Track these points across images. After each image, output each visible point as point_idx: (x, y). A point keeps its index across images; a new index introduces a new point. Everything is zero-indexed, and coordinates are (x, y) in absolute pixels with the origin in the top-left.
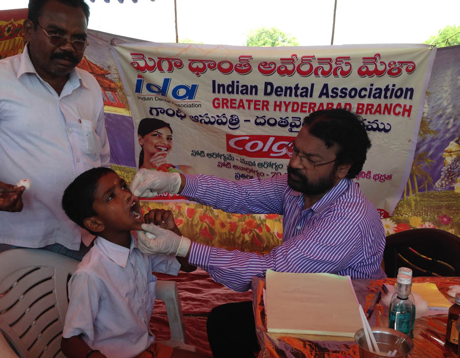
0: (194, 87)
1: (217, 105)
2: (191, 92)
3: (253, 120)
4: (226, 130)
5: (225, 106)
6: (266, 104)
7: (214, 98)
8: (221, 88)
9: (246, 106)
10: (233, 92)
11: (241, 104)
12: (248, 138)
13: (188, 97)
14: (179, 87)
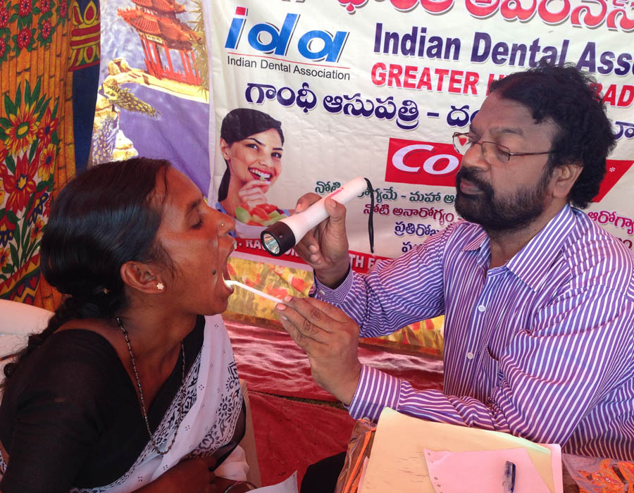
0: (342, 36)
1: (379, 78)
2: (334, 46)
3: (444, 113)
4: (391, 128)
5: (394, 80)
6: (472, 79)
7: (374, 63)
8: (392, 42)
9: (434, 83)
10: (412, 51)
11: (425, 80)
12: (430, 148)
13: (326, 57)
14: (312, 34)
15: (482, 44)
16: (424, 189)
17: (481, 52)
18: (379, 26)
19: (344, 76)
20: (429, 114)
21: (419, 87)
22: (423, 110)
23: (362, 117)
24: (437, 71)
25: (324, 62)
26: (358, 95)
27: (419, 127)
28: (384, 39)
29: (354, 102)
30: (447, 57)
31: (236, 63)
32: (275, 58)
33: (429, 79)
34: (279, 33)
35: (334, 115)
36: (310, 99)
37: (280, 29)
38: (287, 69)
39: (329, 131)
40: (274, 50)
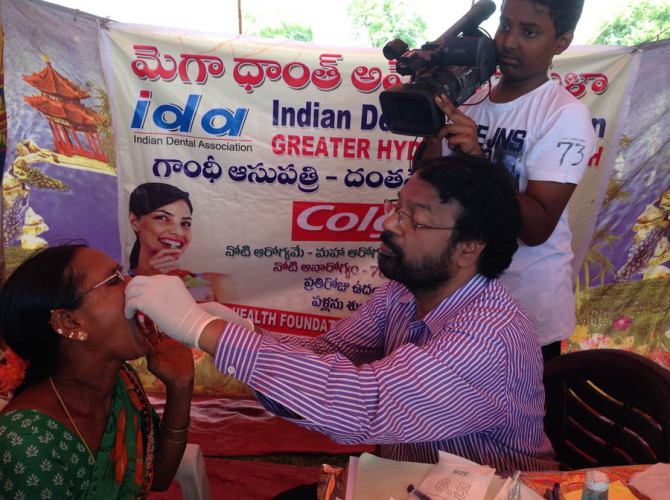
0: (242, 113)
2: (235, 122)
3: (341, 176)
4: (294, 193)
5: (293, 149)
6: (364, 145)
7: (274, 135)
8: (288, 116)
9: (330, 150)
10: (308, 123)
11: (322, 147)
12: (331, 208)
13: (228, 132)
14: (214, 112)
15: (370, 114)
16: (329, 245)
17: (369, 121)
18: (276, 103)
19: (247, 148)
20: (328, 178)
21: (317, 154)
22: (322, 174)
23: (265, 184)
24: (332, 140)
25: (227, 137)
26: (261, 164)
27: (319, 191)
28: (282, 114)
29: (257, 171)
30: (339, 126)
31: (142, 141)
32: (179, 135)
33: (325, 147)
34: (183, 113)
35: (240, 184)
36: (215, 170)
37: (184, 108)
38: (192, 144)
39: (236, 199)
40: (179, 127)
